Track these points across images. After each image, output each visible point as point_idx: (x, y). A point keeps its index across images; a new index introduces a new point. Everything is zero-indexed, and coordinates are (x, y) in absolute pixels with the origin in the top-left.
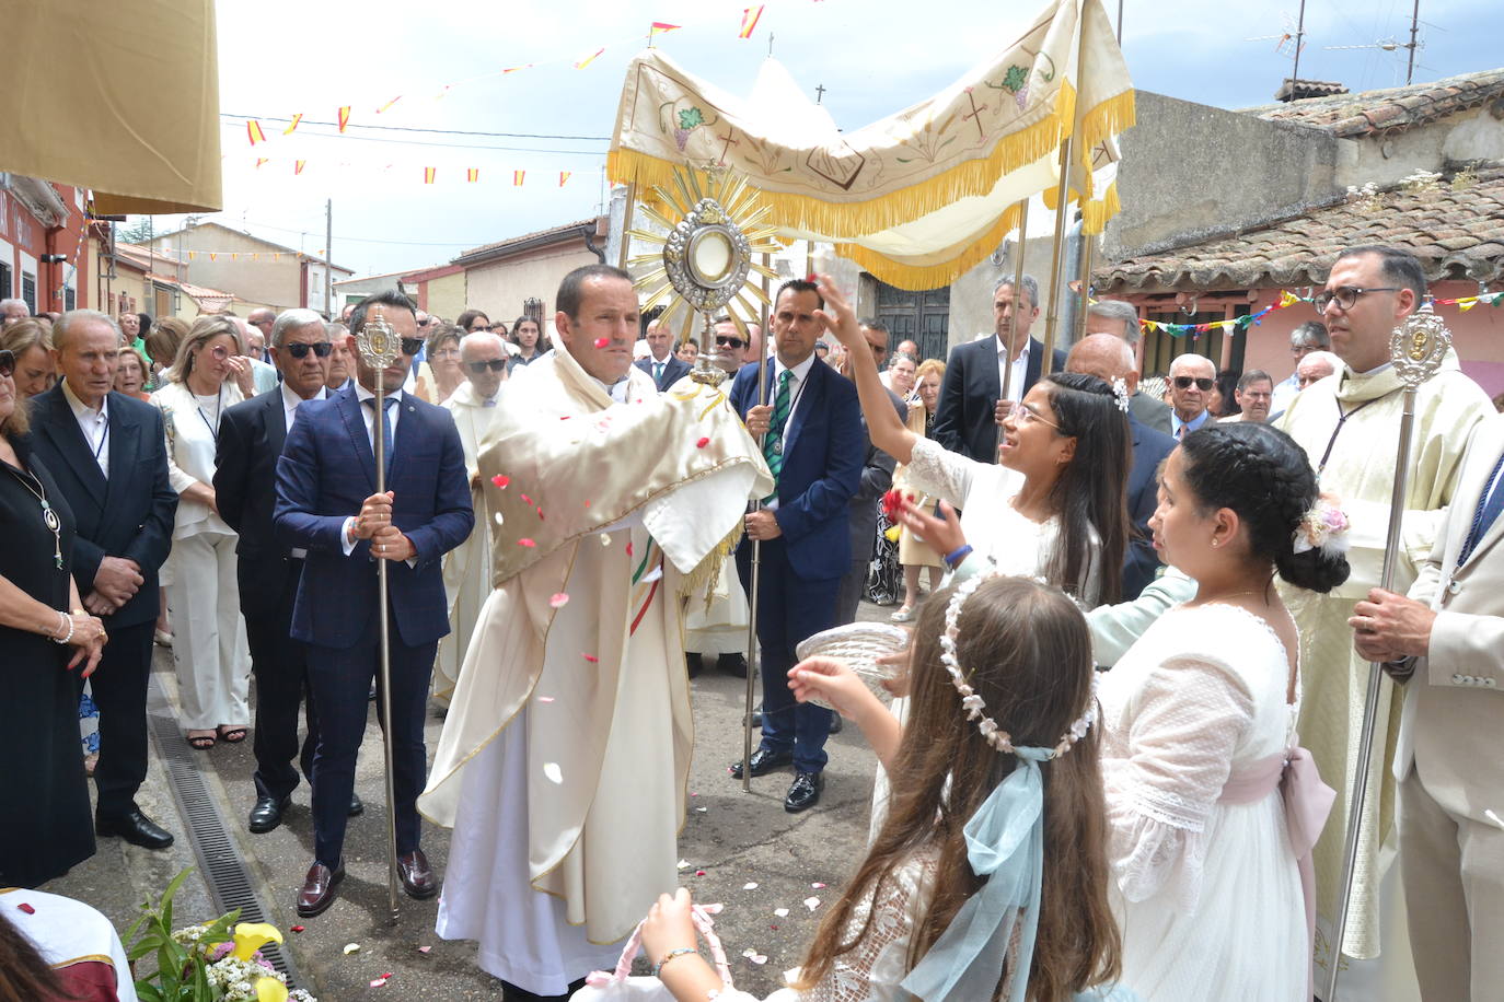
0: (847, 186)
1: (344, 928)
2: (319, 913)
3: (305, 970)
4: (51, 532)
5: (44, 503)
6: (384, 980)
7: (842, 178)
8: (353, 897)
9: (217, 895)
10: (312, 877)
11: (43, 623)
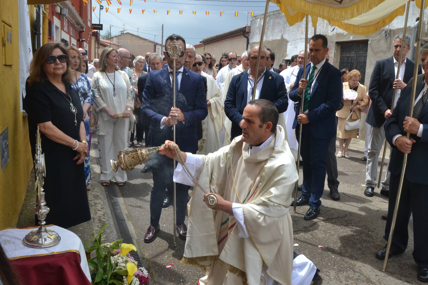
1: (159, 248)
2: (151, 242)
3: (145, 260)
5: (71, 104)
6: (170, 266)
8: (162, 238)
9: (119, 234)
10: (149, 230)
11: (67, 142)
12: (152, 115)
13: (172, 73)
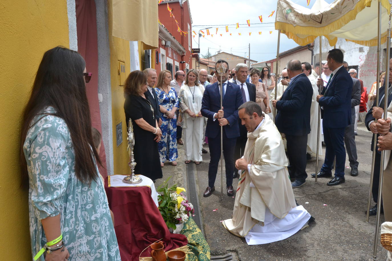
0: (321, 23)
1: (211, 200)
2: (208, 196)
3: (201, 206)
4: (152, 112)
5: (151, 106)
6: (216, 210)
7: (319, 21)
8: (215, 194)
9: (189, 191)
10: (207, 189)
11: (151, 129)
12: (207, 113)
13: (220, 84)
